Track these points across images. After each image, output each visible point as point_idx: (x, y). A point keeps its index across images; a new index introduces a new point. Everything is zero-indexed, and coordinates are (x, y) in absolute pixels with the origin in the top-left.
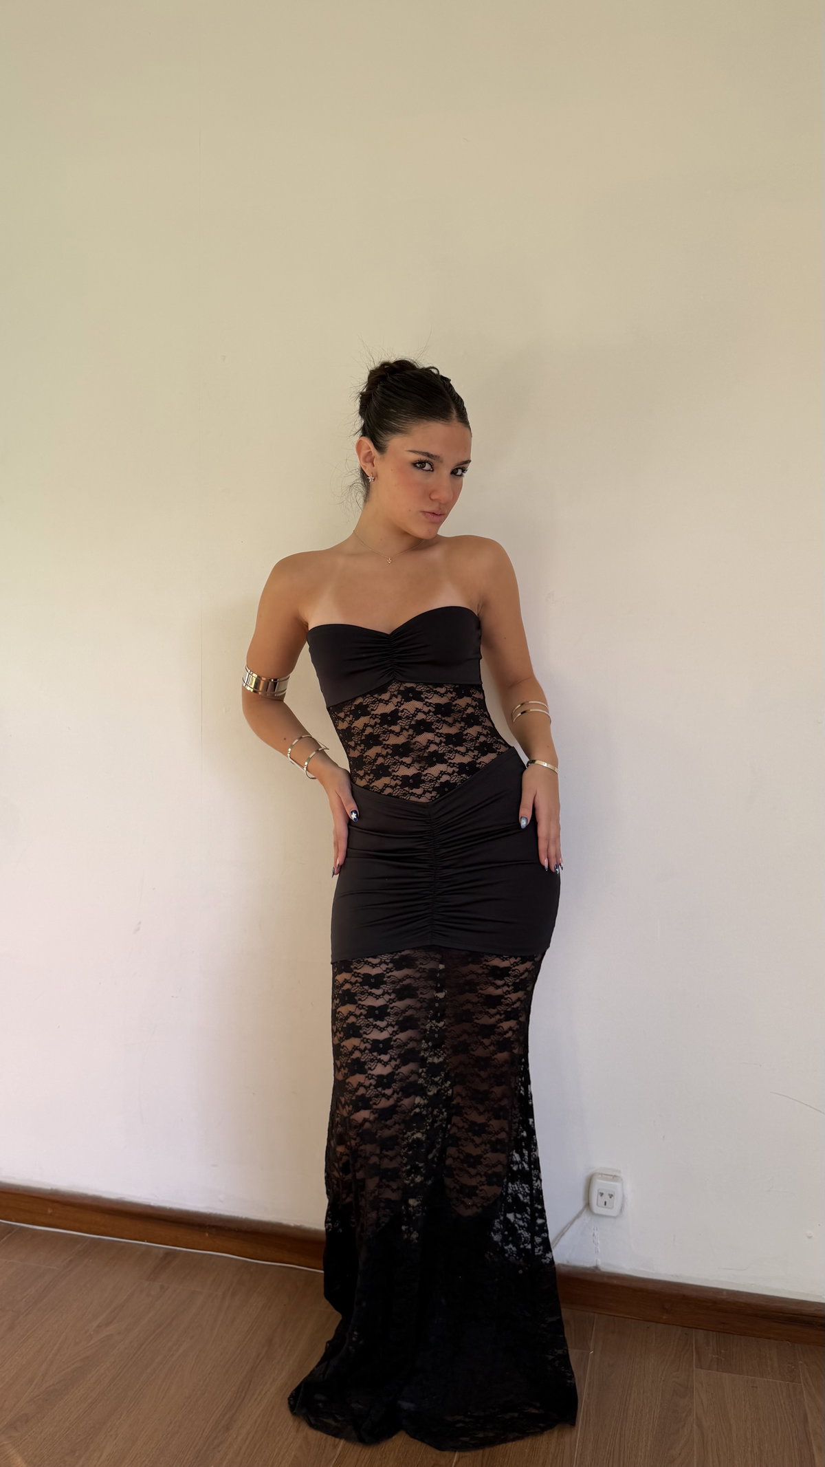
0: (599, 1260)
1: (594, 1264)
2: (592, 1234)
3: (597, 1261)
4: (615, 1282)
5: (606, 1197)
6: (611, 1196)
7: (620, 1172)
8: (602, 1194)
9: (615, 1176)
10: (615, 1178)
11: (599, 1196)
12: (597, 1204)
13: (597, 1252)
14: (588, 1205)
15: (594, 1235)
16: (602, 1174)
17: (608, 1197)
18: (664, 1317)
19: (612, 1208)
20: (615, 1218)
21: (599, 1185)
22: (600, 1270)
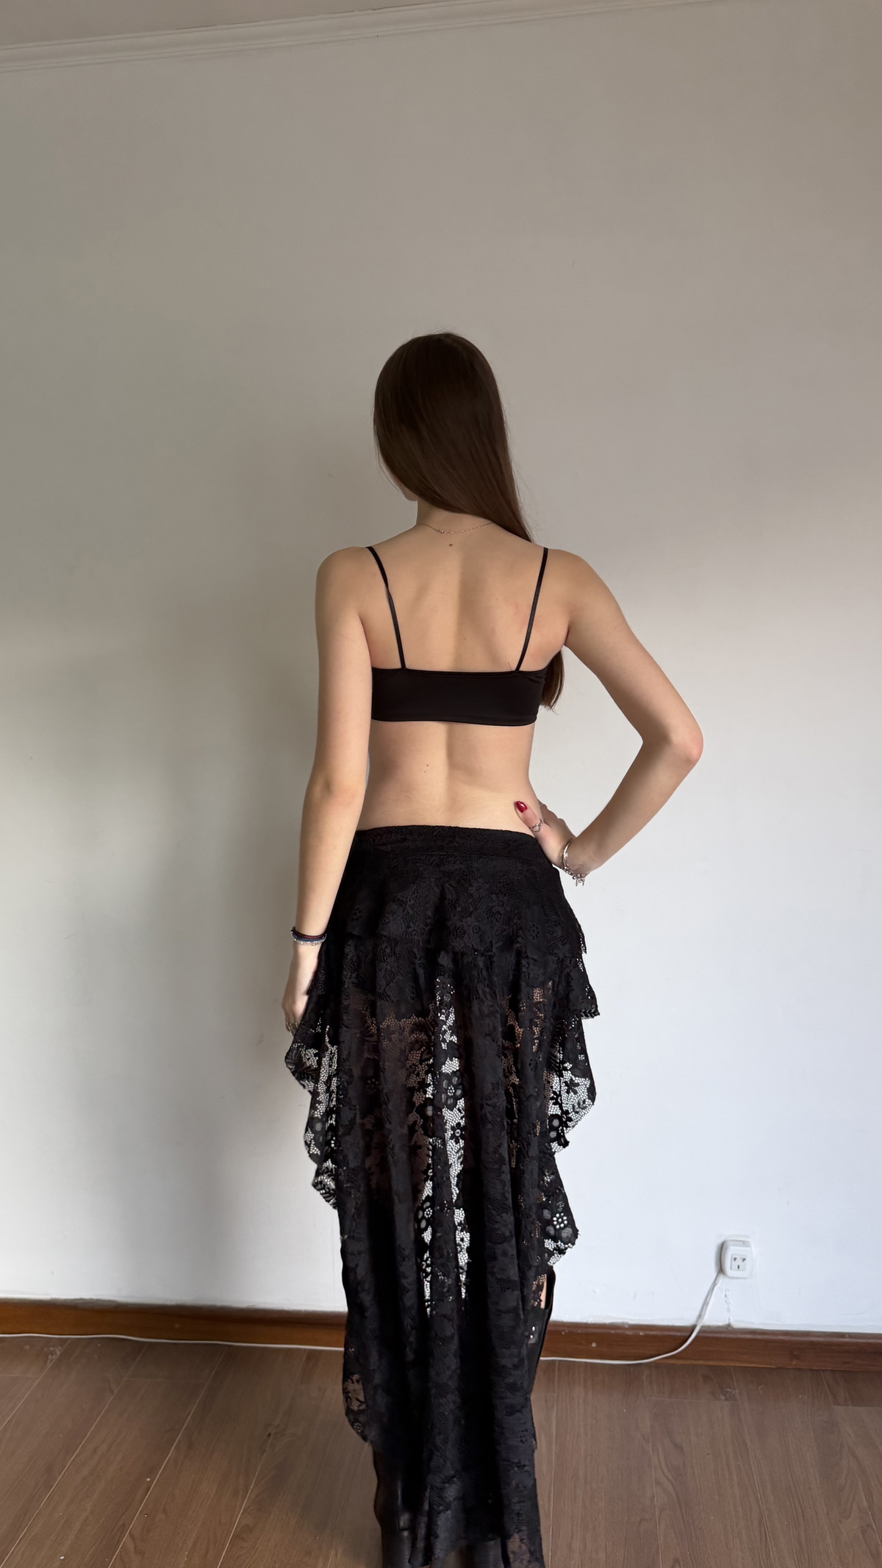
0: (731, 1318)
1: (727, 1322)
2: (724, 1296)
3: (729, 1319)
4: (748, 1336)
5: (739, 1262)
6: (744, 1260)
7: (748, 1237)
8: (735, 1259)
9: (744, 1242)
10: (745, 1243)
11: (733, 1262)
12: (731, 1268)
13: (729, 1310)
14: (721, 1270)
15: (726, 1296)
16: (732, 1241)
17: (741, 1261)
18: (794, 1363)
19: (744, 1270)
20: (745, 1278)
21: (731, 1251)
22: (732, 1327)
